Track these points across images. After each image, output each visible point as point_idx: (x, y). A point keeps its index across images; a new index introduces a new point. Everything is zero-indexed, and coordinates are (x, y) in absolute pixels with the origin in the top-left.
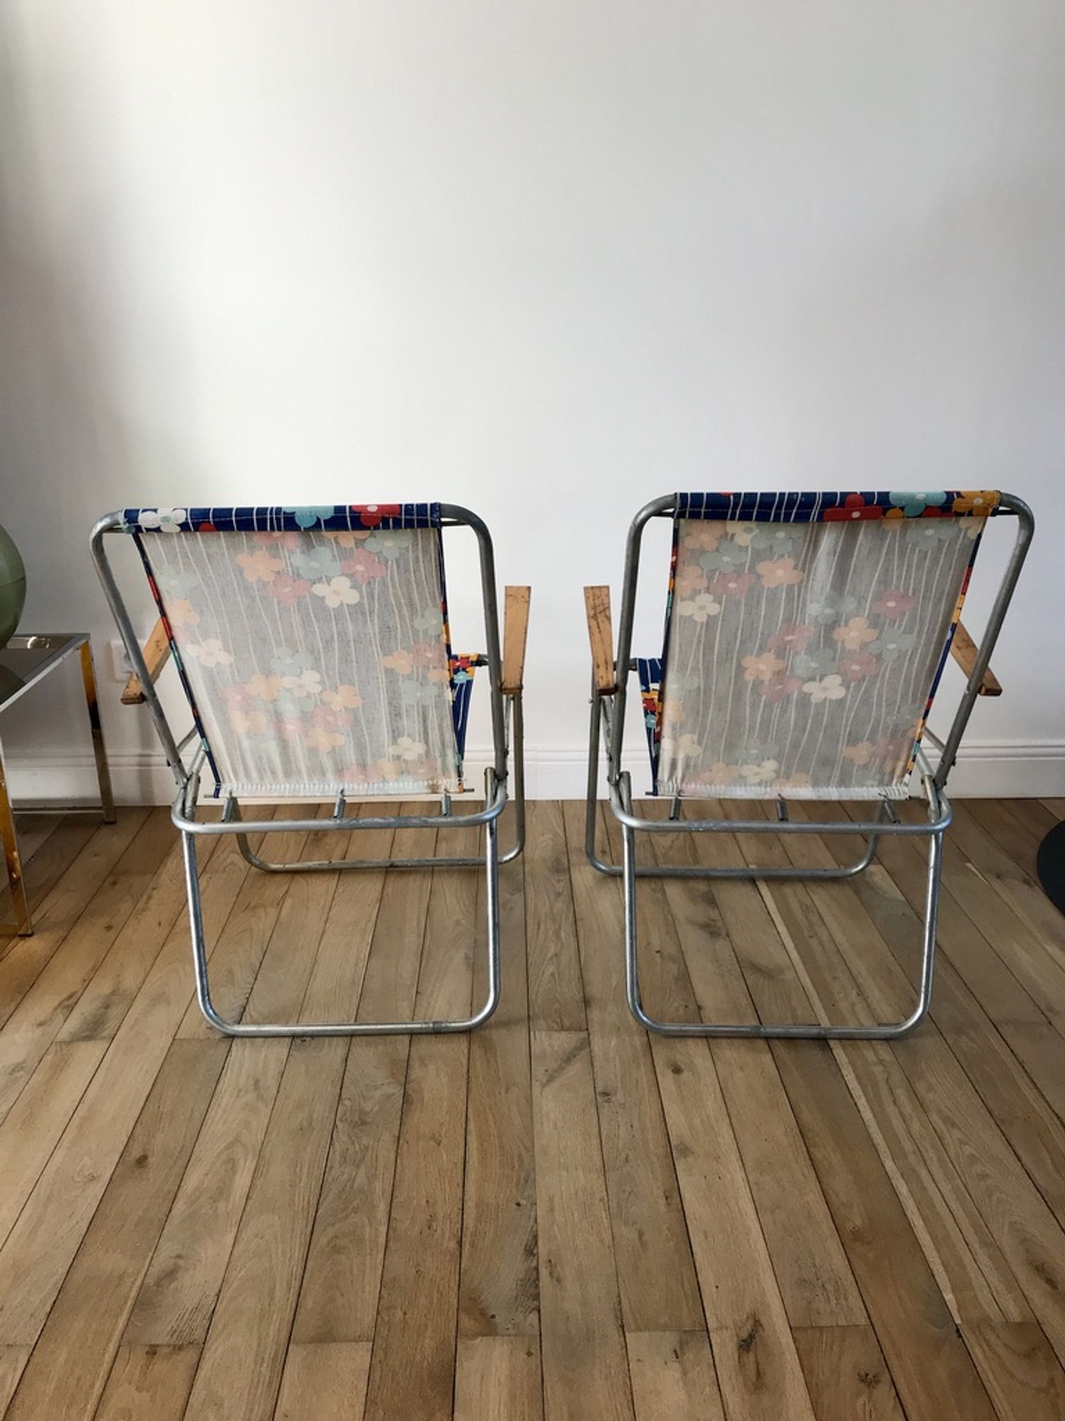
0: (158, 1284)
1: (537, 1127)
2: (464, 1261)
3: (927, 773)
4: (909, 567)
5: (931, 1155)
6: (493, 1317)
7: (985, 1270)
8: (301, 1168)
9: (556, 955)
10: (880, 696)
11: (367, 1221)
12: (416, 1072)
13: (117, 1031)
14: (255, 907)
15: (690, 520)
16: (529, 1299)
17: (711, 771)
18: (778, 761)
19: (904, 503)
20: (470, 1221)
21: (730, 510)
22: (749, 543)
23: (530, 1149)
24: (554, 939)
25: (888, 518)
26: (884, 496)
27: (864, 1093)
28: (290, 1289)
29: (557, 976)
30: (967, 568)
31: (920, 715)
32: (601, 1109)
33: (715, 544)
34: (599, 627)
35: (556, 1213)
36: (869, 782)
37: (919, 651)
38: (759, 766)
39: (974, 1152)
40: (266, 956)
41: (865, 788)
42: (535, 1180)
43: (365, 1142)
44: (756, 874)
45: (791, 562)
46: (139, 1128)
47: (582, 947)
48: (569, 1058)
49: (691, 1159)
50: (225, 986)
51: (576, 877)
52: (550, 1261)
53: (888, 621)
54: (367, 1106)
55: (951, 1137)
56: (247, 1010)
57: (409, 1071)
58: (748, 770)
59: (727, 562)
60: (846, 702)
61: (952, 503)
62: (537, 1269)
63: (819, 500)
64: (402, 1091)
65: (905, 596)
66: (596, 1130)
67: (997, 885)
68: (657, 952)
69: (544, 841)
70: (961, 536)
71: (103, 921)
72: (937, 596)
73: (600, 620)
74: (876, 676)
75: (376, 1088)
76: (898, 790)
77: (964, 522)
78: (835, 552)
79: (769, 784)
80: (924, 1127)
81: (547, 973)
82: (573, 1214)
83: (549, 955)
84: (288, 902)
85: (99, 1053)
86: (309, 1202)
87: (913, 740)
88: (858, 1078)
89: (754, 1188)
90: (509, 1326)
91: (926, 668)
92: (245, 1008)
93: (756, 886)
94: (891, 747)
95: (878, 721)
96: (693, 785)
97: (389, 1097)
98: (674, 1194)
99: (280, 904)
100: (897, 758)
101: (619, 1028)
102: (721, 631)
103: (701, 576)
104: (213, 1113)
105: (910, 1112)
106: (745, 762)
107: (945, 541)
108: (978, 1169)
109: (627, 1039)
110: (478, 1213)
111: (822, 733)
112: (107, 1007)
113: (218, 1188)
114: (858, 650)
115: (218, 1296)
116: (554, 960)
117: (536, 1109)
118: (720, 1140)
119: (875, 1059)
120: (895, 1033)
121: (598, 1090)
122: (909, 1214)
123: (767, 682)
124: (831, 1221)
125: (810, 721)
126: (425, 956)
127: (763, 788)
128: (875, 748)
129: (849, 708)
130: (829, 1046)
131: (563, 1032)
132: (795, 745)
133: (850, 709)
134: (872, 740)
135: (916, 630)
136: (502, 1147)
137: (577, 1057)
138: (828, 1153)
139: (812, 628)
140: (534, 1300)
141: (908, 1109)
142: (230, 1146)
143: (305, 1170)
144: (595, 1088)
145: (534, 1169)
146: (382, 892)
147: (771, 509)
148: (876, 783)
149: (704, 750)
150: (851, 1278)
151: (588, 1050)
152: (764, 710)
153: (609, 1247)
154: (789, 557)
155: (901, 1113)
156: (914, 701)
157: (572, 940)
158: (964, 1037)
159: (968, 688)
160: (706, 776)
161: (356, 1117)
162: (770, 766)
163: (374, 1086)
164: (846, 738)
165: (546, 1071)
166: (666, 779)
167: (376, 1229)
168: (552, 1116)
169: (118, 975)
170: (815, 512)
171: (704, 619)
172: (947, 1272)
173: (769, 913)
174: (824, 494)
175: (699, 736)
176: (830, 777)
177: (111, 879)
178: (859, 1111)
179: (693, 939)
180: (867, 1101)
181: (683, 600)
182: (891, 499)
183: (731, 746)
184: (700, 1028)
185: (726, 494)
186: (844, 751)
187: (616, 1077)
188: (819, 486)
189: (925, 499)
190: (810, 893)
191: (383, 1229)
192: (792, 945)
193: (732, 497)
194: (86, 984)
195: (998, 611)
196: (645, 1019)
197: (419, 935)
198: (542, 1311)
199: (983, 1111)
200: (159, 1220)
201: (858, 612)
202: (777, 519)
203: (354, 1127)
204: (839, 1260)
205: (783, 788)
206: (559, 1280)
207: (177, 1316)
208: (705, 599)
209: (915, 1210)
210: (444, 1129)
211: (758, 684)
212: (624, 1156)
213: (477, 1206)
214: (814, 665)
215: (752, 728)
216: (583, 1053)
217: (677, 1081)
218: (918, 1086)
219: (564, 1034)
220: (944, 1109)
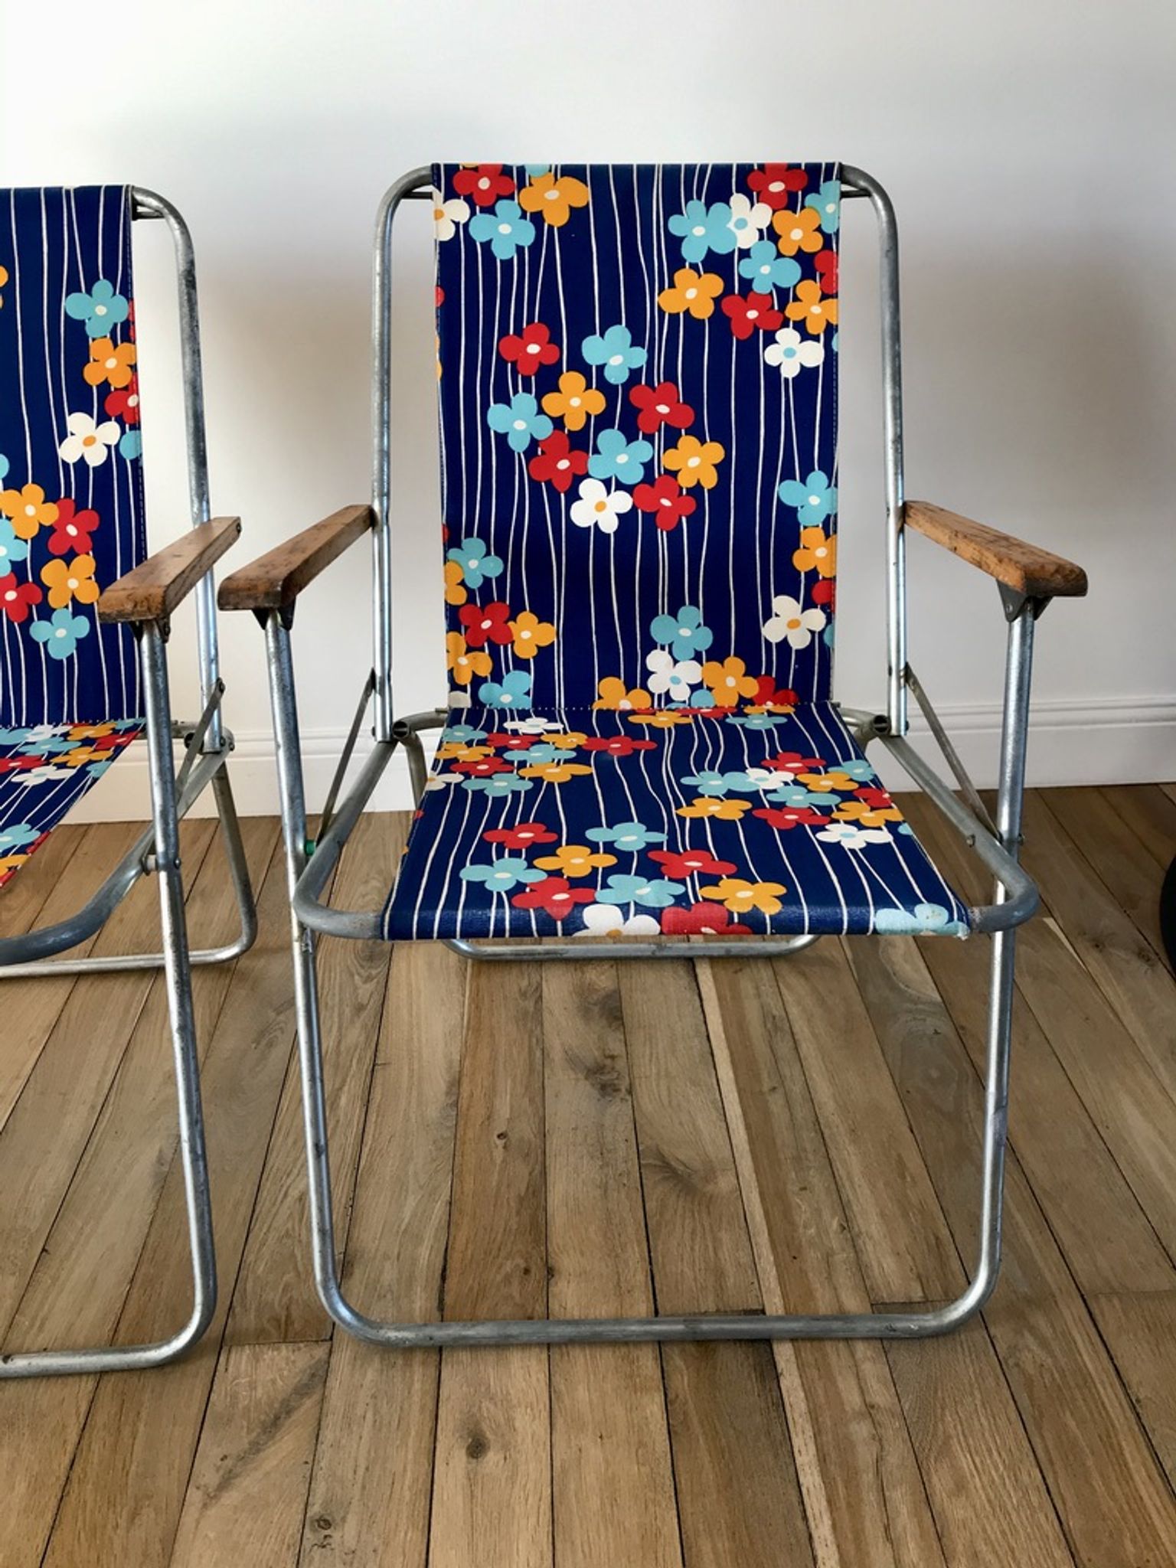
32: (304, 1564)
47: (370, 1130)
48: (276, 1419)
51: (399, 967)
67: (1094, 962)
68: (500, 1136)
81: (295, 1193)
88: (822, 1459)
93: (695, 976)
119: (858, 1402)
121: (310, 1515)
126: (87, 1159)
131: (283, 1346)
137: (295, 1416)
144: (307, 1504)
151: (316, 1397)
157: (358, 1112)
158: (1027, 1334)
165: (224, 1458)
178: (815, 1559)
179: (570, 1106)
180: (834, 1526)
187: (355, 1472)
190: (784, 991)
192: (738, 1111)
197: (93, 1107)
216: (309, 1403)
217: (471, 1479)
218: (935, 1479)
219: (285, 1350)
220: (982, 1547)
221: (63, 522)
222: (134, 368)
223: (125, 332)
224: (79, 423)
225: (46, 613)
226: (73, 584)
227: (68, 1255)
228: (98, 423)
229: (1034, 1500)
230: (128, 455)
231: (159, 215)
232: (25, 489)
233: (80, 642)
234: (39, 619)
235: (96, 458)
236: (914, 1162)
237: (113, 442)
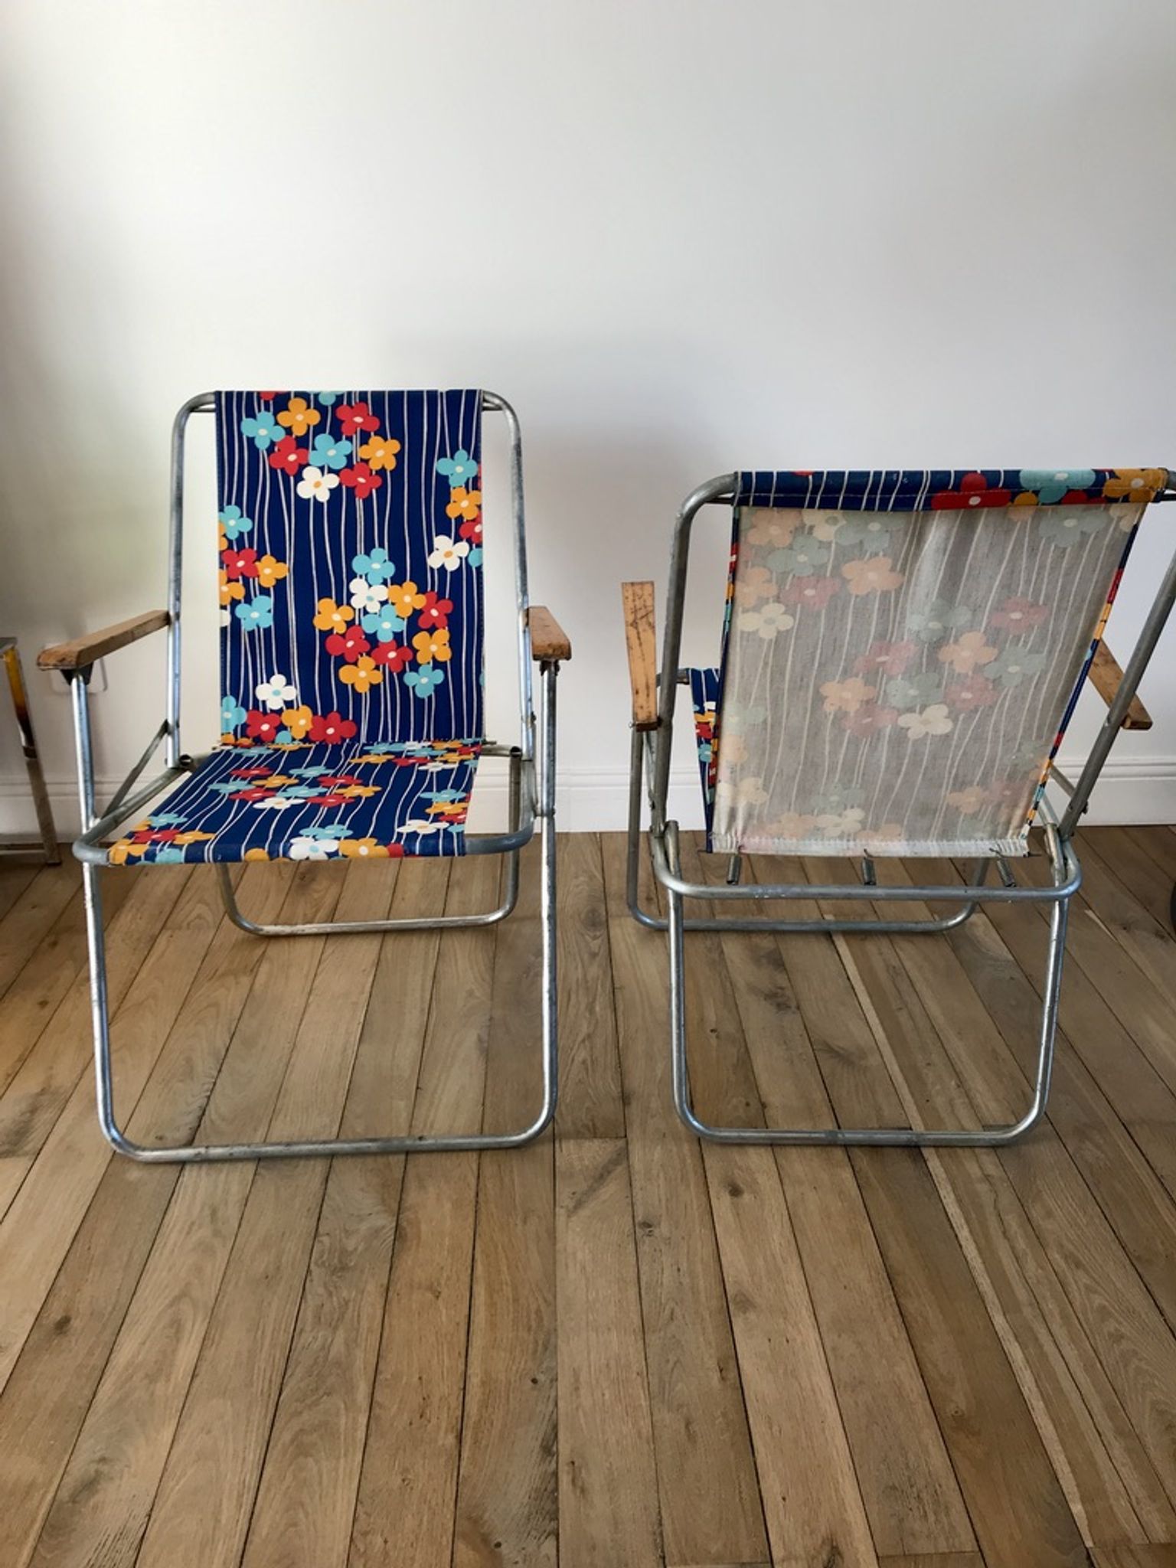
0: (74, 1499)
1: (559, 1274)
2: (463, 1463)
3: (1050, 820)
4: (1042, 567)
5: (1050, 1306)
6: (498, 1545)
7: (1123, 1471)
8: (263, 1332)
9: (589, 1036)
10: (996, 731)
11: (343, 1406)
12: (412, 1197)
13: (44, 1144)
14: (223, 975)
15: (755, 508)
16: (544, 1518)
17: (780, 822)
18: (863, 809)
19: (1039, 485)
20: (472, 1408)
21: (808, 495)
22: (832, 538)
23: (552, 1304)
24: (587, 1015)
25: (1019, 505)
26: (1013, 476)
27: (967, 1221)
28: (241, 1506)
29: (589, 1062)
30: (1116, 569)
31: (1045, 754)
32: (640, 1245)
33: (788, 540)
34: (639, 638)
35: (582, 1391)
36: (980, 835)
37: (1049, 676)
38: (840, 815)
39: (1107, 1304)
40: (234, 1040)
41: (973, 842)
42: (556, 1347)
43: (345, 1294)
44: (833, 927)
45: (889, 561)
46: (62, 1278)
47: (621, 1025)
48: (602, 1176)
49: (752, 1316)
50: (182, 1081)
51: (615, 931)
52: (573, 1463)
53: (1011, 636)
54: (351, 1244)
55: (1076, 1282)
56: (207, 1113)
57: (404, 1196)
58: (827, 820)
59: (805, 563)
60: (952, 739)
61: (1103, 485)
62: (555, 1474)
63: (926, 482)
64: (394, 1224)
65: (1034, 604)
66: (633, 1275)
67: (1123, 938)
68: (712, 1031)
69: (577, 886)
70: (1111, 529)
71: (39, 994)
72: (1076, 604)
73: (640, 630)
74: (992, 707)
75: (361, 1219)
76: (1014, 843)
77: (1115, 510)
78: (945, 550)
79: (851, 838)
80: (1042, 1268)
81: (579, 1059)
82: (603, 1395)
83: (580, 1039)
84: (265, 968)
85: (19, 1175)
86: (270, 1381)
87: (1036, 783)
88: (959, 1201)
89: (829, 1354)
90: (518, 1559)
91: (1057, 695)
92: (204, 1111)
93: (833, 942)
94: (1008, 793)
95: (992, 761)
96: (757, 839)
97: (376, 1232)
98: (730, 1363)
99: (253, 971)
100: (1014, 806)
101: (664, 1135)
102: (794, 651)
103: (770, 581)
104: (157, 1254)
105: (1024, 1247)
106: (822, 812)
107: (1090, 536)
108: (1111, 1326)
109: (675, 1149)
110: (483, 1394)
111: (920, 777)
112: (33, 1111)
113: (156, 1362)
114: (970, 673)
115: (150, 1516)
116: (587, 1043)
117: (559, 1246)
118: (788, 1287)
119: (979, 1174)
120: (1003, 1139)
121: (637, 1221)
122: (1026, 1393)
123: (852, 714)
124: (927, 1403)
125: (906, 761)
126: (429, 1039)
127: (845, 842)
128: (987, 793)
129: (956, 746)
130: (922, 1154)
131: (595, 1141)
132: (888, 789)
133: (958, 747)
134: (984, 783)
135: (1047, 648)
136: (516, 1300)
137: (613, 1175)
138: (923, 1306)
139: (912, 647)
140: (551, 1520)
141: (1021, 1244)
142: (177, 1299)
143: (269, 1333)
144: (633, 1217)
145: (556, 1330)
146: (380, 954)
147: (863, 493)
148: (985, 835)
149: (771, 798)
150: (953, 1483)
151: (625, 1165)
152: (847, 748)
153: (648, 1443)
154: (884, 555)
155: (1013, 1248)
156: (1039, 737)
157: (609, 1016)
158: (1087, 1142)
159: (1109, 719)
160: (774, 827)
161: (336, 1261)
162: (854, 815)
163: (359, 1216)
164: (951, 782)
165: (574, 1193)
166: (723, 831)
167: (354, 1418)
168: (580, 1256)
169: (51, 1068)
170: (921, 497)
171: (773, 635)
172: (1073, 1472)
173: (848, 978)
174: (933, 473)
175: (765, 779)
176: (929, 829)
177: (51, 939)
178: (961, 1246)
179: (757, 1016)
180: (971, 1232)
181: (745, 611)
182: (1022, 481)
183: (805, 792)
184: (763, 1135)
185: (802, 473)
186: (948, 796)
187: (660, 1201)
188: (927, 462)
189: (1066, 480)
191: (363, 1420)
192: (877, 1021)
193: (810, 477)
194: (9, 1080)
195: (1153, 624)
196: (695, 1123)
197: (423, 1010)
198: (561, 1536)
199: (1115, 1246)
200: (80, 1408)
201: (972, 626)
202: (870, 507)
203: (333, 1273)
204: (937, 1458)
205: (870, 842)
206: (583, 1490)
207: (96, 1545)
208: (774, 610)
209: (1035, 1389)
210: (445, 1275)
211: (841, 716)
212: (667, 1312)
213: (483, 1383)
214: (913, 692)
215: (832, 770)
216: (619, 1169)
217: (735, 1206)
218: (1033, 1212)
219: (597, 1143)
220: (1065, 1242)
221: (429, 607)
222: (479, 507)
223: (474, 484)
224: (442, 542)
225: (415, 667)
226: (434, 648)
227: (435, 1091)
228: (455, 542)
229: (1097, 1221)
230: (474, 565)
231: (499, 408)
232: (404, 585)
233: (437, 688)
234: (411, 670)
235: (452, 565)
236: (1004, 1053)
237: (464, 555)
